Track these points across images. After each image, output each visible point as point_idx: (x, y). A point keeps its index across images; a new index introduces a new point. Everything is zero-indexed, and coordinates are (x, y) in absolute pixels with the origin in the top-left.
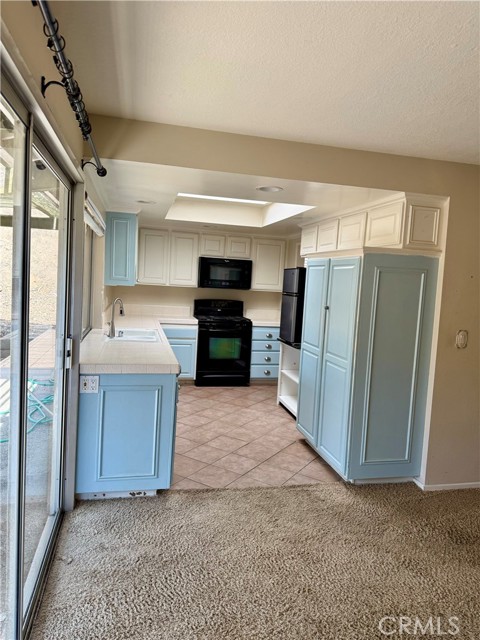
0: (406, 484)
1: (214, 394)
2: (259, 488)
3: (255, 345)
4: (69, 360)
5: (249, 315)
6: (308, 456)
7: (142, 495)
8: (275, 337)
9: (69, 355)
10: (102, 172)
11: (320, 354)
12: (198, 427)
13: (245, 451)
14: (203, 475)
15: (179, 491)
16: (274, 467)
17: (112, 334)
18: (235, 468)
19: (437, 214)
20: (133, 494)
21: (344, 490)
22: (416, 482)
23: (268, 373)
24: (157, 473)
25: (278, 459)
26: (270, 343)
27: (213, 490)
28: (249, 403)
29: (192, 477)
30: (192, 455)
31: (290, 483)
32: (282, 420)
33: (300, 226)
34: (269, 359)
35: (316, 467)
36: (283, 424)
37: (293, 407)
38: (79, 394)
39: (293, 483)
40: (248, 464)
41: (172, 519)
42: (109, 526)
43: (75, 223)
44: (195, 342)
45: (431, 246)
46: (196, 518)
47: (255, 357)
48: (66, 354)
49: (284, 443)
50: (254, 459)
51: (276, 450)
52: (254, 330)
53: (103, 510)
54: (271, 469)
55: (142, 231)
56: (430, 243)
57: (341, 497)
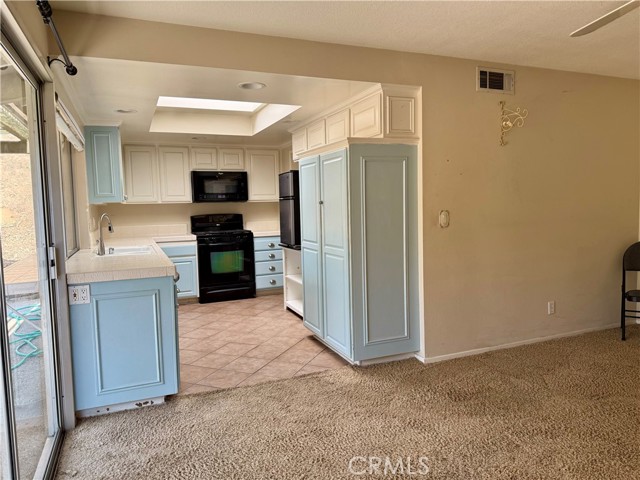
0: (408, 360)
1: (220, 308)
2: (270, 382)
3: (258, 256)
4: (53, 270)
5: (248, 226)
6: (317, 348)
7: (149, 404)
8: (277, 246)
9: (53, 265)
10: (72, 71)
11: (319, 249)
12: (205, 339)
13: (255, 353)
14: (213, 379)
15: (188, 396)
16: (284, 362)
17: (102, 251)
18: (245, 369)
19: (412, 103)
20: (140, 405)
21: (352, 371)
22: (418, 357)
23: (274, 282)
24: (163, 379)
25: (288, 355)
26: (272, 252)
27: (224, 390)
28: (257, 312)
29: (202, 382)
30: (200, 364)
31: (300, 374)
32: (290, 322)
33: (290, 131)
34: (273, 269)
35: (325, 356)
36: (292, 326)
37: (299, 309)
38: (69, 306)
39: (303, 373)
40: (257, 364)
41: (183, 421)
42: (116, 437)
43: (47, 125)
44: (195, 259)
45: (409, 134)
46: (208, 416)
47: (259, 268)
48: (49, 264)
49: (293, 341)
50: (264, 358)
51: (285, 348)
52: (256, 241)
53: (108, 424)
54: (281, 365)
55: (127, 148)
56: (408, 132)
57: (349, 378)
